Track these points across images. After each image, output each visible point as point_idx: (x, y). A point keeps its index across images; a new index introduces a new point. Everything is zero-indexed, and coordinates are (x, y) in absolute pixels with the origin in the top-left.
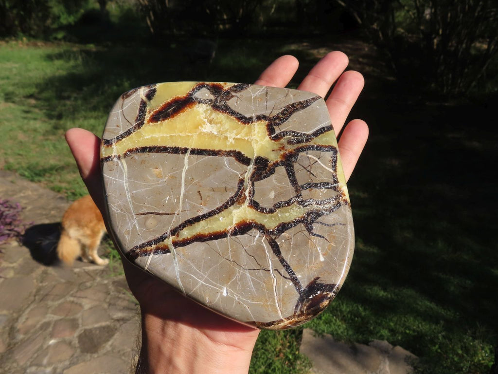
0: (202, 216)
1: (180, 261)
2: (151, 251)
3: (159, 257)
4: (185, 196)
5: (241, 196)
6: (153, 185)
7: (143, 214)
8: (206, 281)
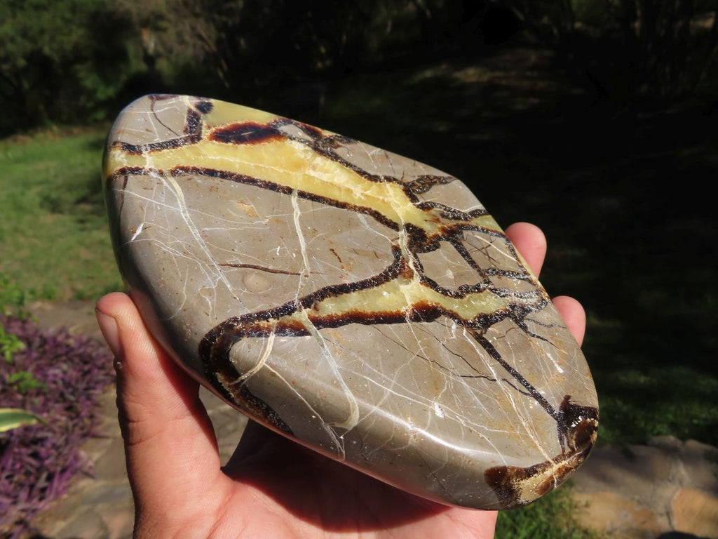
0: (350, 285)
1: (336, 351)
2: (269, 330)
4: (310, 253)
5: (404, 267)
6: (245, 225)
7: (236, 266)
8: (395, 389)
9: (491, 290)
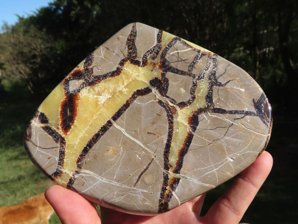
0: (167, 142)
1: (191, 175)
2: (170, 192)
3: (178, 188)
4: (145, 144)
5: (170, 109)
6: (120, 161)
7: (138, 181)
8: (216, 167)
9: (198, 79)
